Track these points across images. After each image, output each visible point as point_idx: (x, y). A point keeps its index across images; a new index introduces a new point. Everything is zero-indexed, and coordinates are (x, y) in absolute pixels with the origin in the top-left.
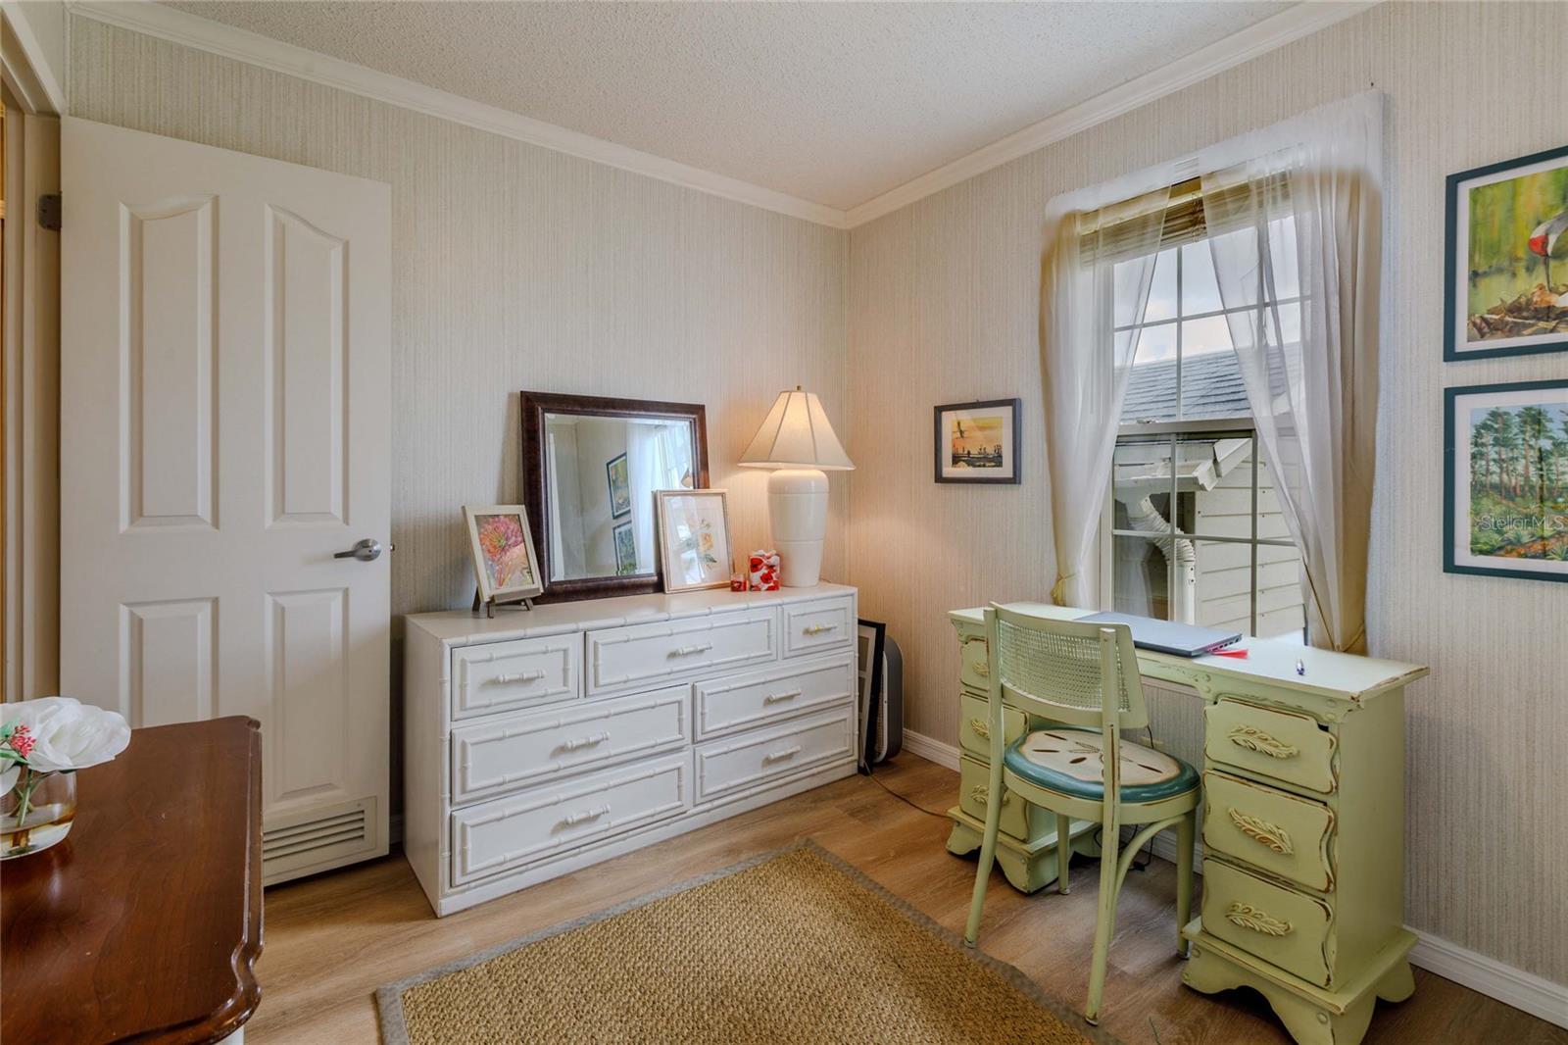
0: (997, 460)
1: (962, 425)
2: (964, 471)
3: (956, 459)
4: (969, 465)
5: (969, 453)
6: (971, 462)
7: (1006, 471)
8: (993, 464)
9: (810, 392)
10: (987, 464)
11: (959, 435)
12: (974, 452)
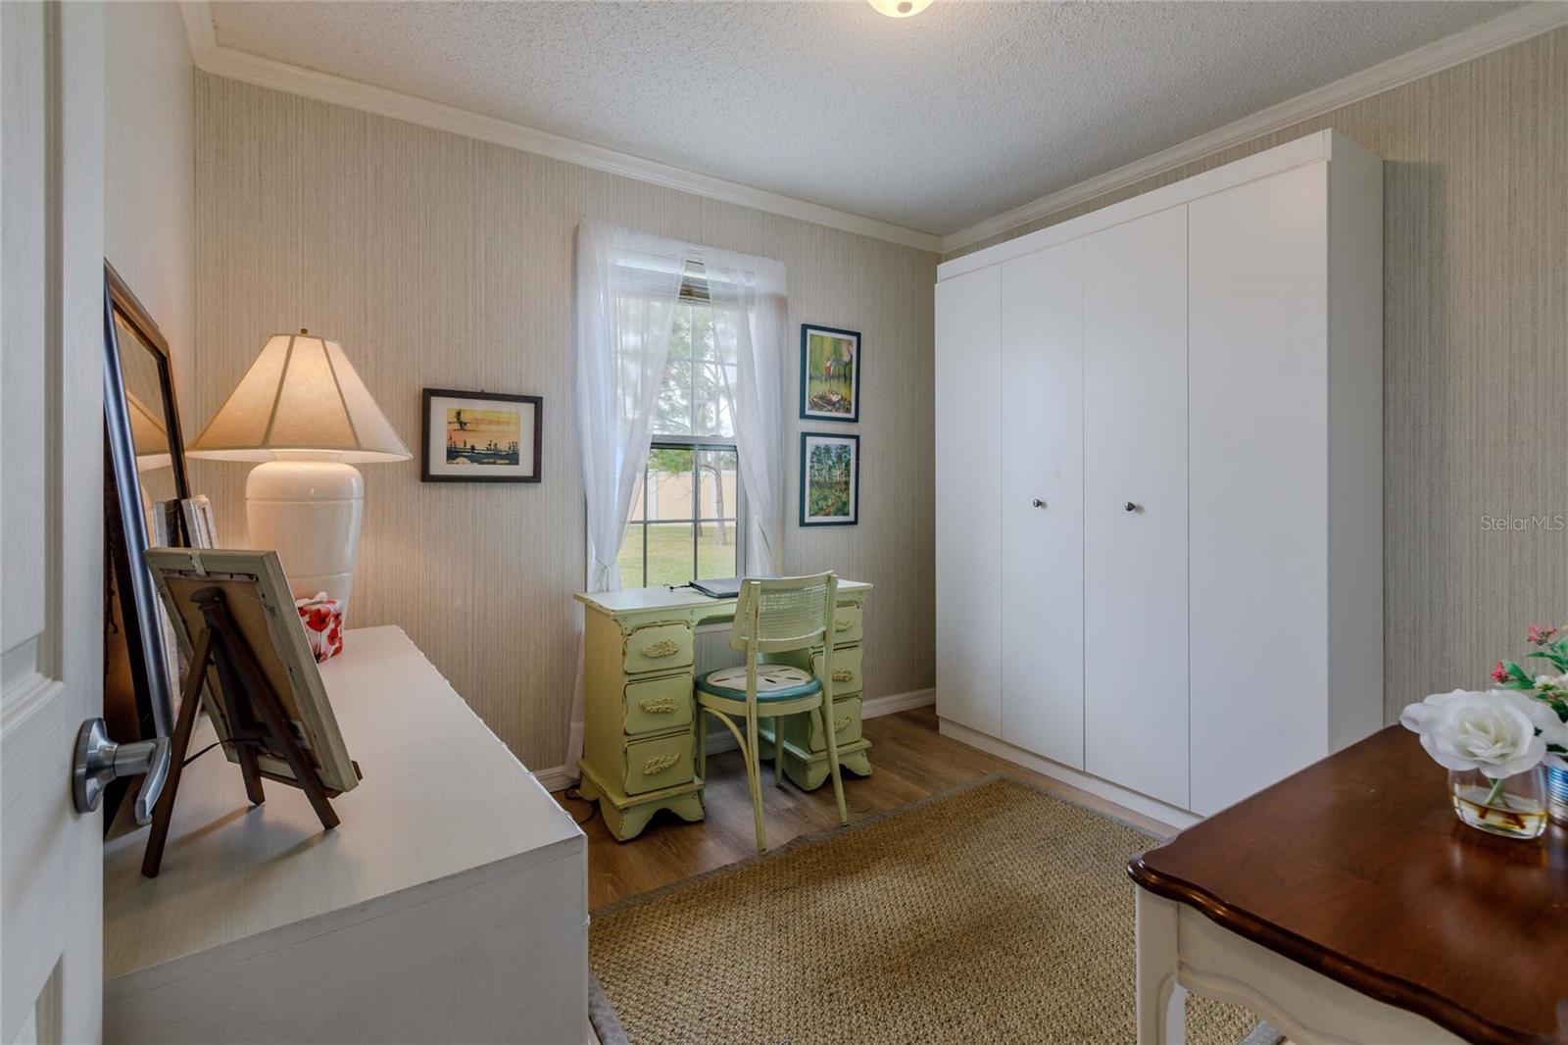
0: (512, 458)
1: (462, 415)
2: (464, 468)
3: (452, 454)
4: (472, 462)
5: (473, 448)
6: (475, 457)
7: (525, 468)
8: (507, 462)
9: (332, 340)
10: (498, 462)
11: (457, 426)
12: (481, 447)
